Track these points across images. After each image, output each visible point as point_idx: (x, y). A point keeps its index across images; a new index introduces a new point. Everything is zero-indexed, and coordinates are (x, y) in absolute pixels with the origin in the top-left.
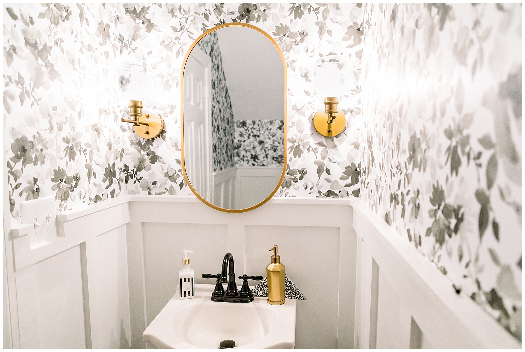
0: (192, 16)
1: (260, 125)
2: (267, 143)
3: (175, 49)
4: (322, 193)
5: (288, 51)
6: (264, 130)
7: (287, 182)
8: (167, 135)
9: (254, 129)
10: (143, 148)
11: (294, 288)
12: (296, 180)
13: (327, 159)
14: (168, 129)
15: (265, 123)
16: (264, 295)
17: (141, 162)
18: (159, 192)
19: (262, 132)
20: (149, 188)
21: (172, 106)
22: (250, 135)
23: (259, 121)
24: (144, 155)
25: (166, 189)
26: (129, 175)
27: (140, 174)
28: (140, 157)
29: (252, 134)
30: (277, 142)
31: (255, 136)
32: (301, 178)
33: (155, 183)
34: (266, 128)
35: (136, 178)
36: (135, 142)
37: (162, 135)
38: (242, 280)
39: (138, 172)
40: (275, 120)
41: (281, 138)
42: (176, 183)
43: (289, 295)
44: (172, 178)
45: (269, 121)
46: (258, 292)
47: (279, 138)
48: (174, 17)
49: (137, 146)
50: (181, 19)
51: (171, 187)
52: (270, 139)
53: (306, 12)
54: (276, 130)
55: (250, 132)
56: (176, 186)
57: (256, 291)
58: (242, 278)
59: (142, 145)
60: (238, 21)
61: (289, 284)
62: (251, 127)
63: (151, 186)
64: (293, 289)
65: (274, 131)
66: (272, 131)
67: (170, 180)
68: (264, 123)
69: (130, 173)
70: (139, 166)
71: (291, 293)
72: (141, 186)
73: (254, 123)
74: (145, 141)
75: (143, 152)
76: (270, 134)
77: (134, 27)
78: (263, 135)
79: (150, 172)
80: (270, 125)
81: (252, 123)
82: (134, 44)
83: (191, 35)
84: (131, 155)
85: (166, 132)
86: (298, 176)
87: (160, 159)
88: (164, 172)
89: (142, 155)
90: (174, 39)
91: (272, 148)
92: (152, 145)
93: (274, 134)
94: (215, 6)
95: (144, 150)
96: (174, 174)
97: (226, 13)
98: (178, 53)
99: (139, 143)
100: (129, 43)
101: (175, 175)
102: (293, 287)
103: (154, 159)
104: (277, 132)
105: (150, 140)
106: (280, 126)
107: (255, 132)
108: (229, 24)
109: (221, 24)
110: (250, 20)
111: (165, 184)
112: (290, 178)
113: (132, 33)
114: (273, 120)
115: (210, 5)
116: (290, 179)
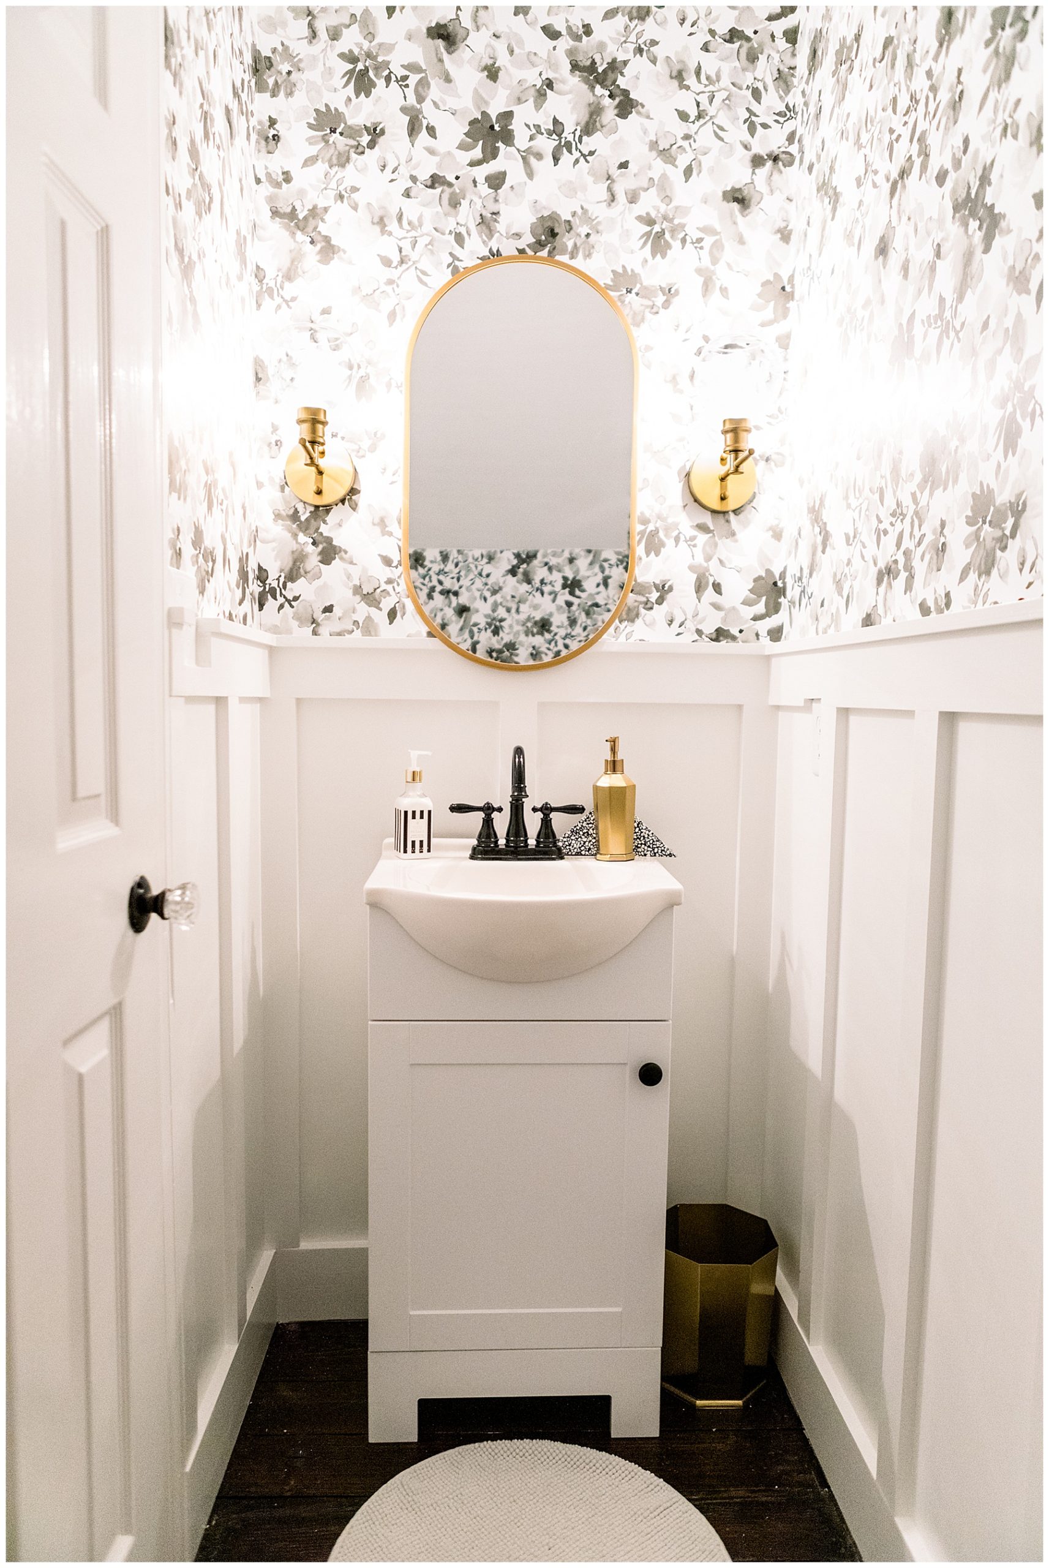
0: (427, 235)
1: (460, 565)
2: (477, 611)
3: (387, 306)
4: (703, 634)
5: (638, 325)
6: (471, 576)
7: (629, 609)
8: (361, 499)
9: (446, 573)
10: (304, 527)
11: (648, 835)
12: (649, 606)
13: (715, 560)
14: (363, 485)
15: (473, 558)
16: (583, 853)
17: (299, 559)
18: (338, 630)
19: (465, 582)
20: (314, 620)
21: (375, 434)
22: (433, 589)
23: (459, 552)
24: (306, 545)
25: (356, 623)
26: (267, 590)
27: (292, 590)
28: (295, 549)
29: (439, 588)
30: (504, 607)
31: (446, 593)
32: (660, 601)
33: (328, 609)
34: (476, 573)
35: (285, 597)
36: (285, 514)
37: (351, 498)
38: (540, 815)
39: (289, 584)
40: (501, 552)
41: (513, 597)
42: (381, 609)
43: (639, 850)
44: (371, 599)
45: (485, 553)
46: (570, 845)
47: (509, 598)
48: (385, 236)
49: (289, 523)
50: (403, 240)
51: (369, 618)
52: (485, 599)
53: (676, 244)
54: (504, 576)
55: (435, 582)
56: (380, 617)
57: (567, 843)
58: (541, 810)
59: (301, 522)
60: (530, 252)
61: (638, 827)
62: (436, 568)
63: (320, 617)
64: (646, 836)
65: (497, 579)
66: (491, 581)
67: (366, 603)
68: (470, 560)
69: (270, 584)
70: (291, 570)
71: (641, 844)
72: (294, 616)
73: (445, 557)
74: (308, 512)
75: (302, 538)
76: (487, 587)
77: (291, 251)
78: (468, 589)
79: (317, 583)
80: (487, 563)
81: (439, 558)
82: (289, 290)
83: (424, 278)
84: (274, 543)
85: (359, 492)
86: (654, 596)
87: (343, 553)
88: (351, 585)
89: (299, 543)
90: (385, 283)
91: (489, 624)
92: (325, 522)
93: (497, 588)
94: (480, 217)
95: (307, 532)
96: (375, 590)
97: (505, 235)
98: (392, 316)
99: (295, 516)
100: (278, 286)
101: (378, 591)
102: (647, 832)
103: (329, 553)
104: (504, 582)
105: (321, 509)
106: (513, 567)
107: (448, 584)
108: (511, 259)
109: (491, 257)
110: (555, 252)
111: (354, 612)
112: (636, 601)
113: (286, 263)
114: (495, 552)
115: (468, 216)
116: (636, 604)
